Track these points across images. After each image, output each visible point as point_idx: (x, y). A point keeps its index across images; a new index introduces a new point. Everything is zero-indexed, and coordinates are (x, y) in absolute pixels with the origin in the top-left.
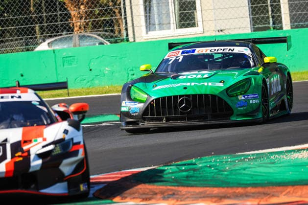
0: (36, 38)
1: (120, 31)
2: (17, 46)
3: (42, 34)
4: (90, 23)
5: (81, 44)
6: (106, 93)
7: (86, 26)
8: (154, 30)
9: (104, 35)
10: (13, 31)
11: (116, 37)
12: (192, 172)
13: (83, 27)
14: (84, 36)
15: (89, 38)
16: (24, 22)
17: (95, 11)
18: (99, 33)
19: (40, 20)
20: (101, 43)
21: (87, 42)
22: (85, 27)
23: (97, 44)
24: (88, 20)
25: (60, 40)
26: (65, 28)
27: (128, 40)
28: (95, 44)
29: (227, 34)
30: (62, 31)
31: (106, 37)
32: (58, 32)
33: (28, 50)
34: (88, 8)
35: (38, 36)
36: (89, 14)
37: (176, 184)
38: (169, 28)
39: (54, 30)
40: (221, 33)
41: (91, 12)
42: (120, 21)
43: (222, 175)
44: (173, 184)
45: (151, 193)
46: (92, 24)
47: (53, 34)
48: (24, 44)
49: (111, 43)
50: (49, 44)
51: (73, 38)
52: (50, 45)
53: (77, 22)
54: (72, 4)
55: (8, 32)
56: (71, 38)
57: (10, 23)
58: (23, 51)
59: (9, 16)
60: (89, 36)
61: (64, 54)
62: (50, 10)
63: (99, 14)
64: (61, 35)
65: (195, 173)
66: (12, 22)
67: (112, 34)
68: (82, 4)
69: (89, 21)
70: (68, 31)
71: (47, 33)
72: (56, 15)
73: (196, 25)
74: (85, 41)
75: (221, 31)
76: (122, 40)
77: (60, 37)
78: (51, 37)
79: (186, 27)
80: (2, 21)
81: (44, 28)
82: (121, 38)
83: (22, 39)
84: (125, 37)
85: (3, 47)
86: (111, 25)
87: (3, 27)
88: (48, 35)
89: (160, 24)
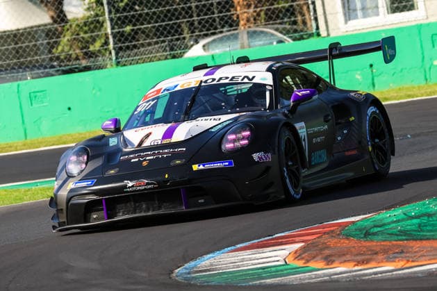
0: (184, 38)
1: (304, 23)
2: (158, 52)
3: (193, 32)
4: (262, 13)
5: (252, 44)
7: (257, 18)
8: (356, 17)
9: (284, 29)
10: (150, 31)
11: (301, 30)
12: (426, 218)
13: (252, 19)
14: (255, 32)
15: (262, 35)
16: (166, 16)
18: (276, 26)
19: (188, 13)
20: (280, 42)
21: (260, 41)
22: (255, 19)
23: (275, 43)
24: (258, 9)
25: (221, 39)
26: (227, 22)
27: (319, 35)
28: (272, 43)
30: (223, 27)
31: (287, 32)
32: (216, 28)
33: (174, 57)
35: (187, 36)
36: (261, 1)
37: (404, 238)
38: (377, 14)
39: (211, 25)
42: (305, 8)
44: (400, 238)
45: (370, 253)
46: (266, 14)
47: (210, 32)
48: (168, 48)
49: (295, 39)
50: (204, 46)
51: (240, 37)
52: (206, 47)
53: (242, 13)
55: (143, 32)
56: (236, 37)
57: (145, 20)
58: (166, 58)
59: (143, 10)
60: (262, 32)
64: (221, 32)
65: (431, 219)
66: (148, 18)
67: (294, 27)
69: (261, 11)
70: (231, 26)
71: (201, 31)
72: (212, 5)
73: (416, 7)
74: (258, 40)
76: (311, 35)
77: (220, 35)
78: (206, 35)
79: (402, 11)
80: (133, 16)
81: (196, 23)
82: (309, 32)
83: (164, 41)
84: (314, 31)
85: (136, 54)
86: (293, 14)
87: (135, 25)
88: (202, 33)
89: (363, 9)
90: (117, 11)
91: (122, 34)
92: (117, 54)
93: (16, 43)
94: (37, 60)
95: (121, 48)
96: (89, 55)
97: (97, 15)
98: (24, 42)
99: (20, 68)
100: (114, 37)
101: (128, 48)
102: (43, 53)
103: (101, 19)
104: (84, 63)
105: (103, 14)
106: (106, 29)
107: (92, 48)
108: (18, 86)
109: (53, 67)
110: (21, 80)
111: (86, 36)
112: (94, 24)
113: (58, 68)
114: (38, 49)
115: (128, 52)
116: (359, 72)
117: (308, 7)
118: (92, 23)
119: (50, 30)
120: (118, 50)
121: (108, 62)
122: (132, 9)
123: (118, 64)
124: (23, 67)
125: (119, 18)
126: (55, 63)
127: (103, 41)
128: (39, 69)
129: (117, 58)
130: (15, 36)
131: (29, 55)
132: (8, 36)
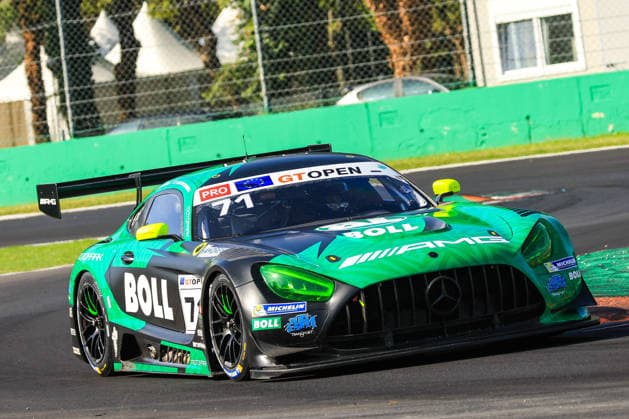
0: (338, 86)
1: (462, 73)
2: (309, 99)
3: (347, 79)
4: (418, 62)
5: (407, 93)
6: (445, 163)
7: (413, 66)
8: (514, 68)
9: (440, 78)
10: (304, 78)
11: (458, 80)
13: (408, 68)
14: (410, 81)
15: (417, 84)
16: (320, 63)
17: (424, 44)
18: (432, 75)
19: (344, 59)
20: (436, 91)
21: (415, 90)
22: (411, 68)
23: (430, 92)
24: (414, 58)
25: (375, 87)
26: (382, 70)
27: (475, 85)
28: (427, 92)
29: (621, 69)
30: (378, 75)
31: (443, 81)
32: (371, 76)
33: (326, 104)
34: (416, 40)
35: (342, 83)
36: (417, 49)
38: (535, 65)
39: (366, 73)
40: (612, 70)
41: (420, 45)
42: (462, 57)
43: (620, 277)
46: (422, 62)
47: (364, 80)
48: (321, 96)
49: (450, 89)
50: (358, 94)
51: (395, 85)
52: (360, 96)
53: (398, 61)
54: (391, 35)
55: (296, 79)
56: (391, 85)
57: (299, 66)
58: (318, 106)
59: (297, 56)
60: (417, 81)
61: (382, 109)
62: (359, 45)
63: (431, 48)
64: (376, 80)
66: (303, 65)
67: (451, 76)
68: (406, 34)
69: (417, 59)
70: (386, 74)
71: (355, 78)
72: (367, 52)
73: (575, 58)
74: (413, 88)
75: (612, 65)
76: (467, 85)
77: (375, 84)
78: (360, 83)
79: (560, 62)
80: (287, 63)
81: (350, 71)
82: (466, 82)
83: (317, 89)
84: (471, 80)
85: (288, 102)
86: (450, 64)
87: (288, 72)
88: (357, 81)
89: (522, 59)
90: (271, 57)
91: (275, 81)
92: (269, 100)
93: (167, 88)
94: (187, 106)
95: (273, 95)
96: (241, 101)
97: (250, 61)
98: (174, 88)
99: (170, 112)
100: (267, 84)
101: (280, 94)
102: (193, 99)
103: (254, 65)
104: (236, 109)
105: (256, 60)
106: (259, 75)
107: (243, 95)
108: (168, 131)
109: (203, 113)
110: (170, 125)
111: (239, 82)
112: (247, 70)
113: (209, 114)
114: (189, 94)
115: (281, 99)
116: (515, 124)
117: (465, 57)
118: (244, 69)
119: (201, 76)
120: (271, 96)
121: (260, 109)
122: (286, 55)
123: (270, 111)
124: (173, 112)
125: (272, 65)
126: (206, 109)
127: (254, 87)
128: (189, 114)
129: (269, 105)
130: (166, 80)
131: (179, 100)
132: (159, 81)
